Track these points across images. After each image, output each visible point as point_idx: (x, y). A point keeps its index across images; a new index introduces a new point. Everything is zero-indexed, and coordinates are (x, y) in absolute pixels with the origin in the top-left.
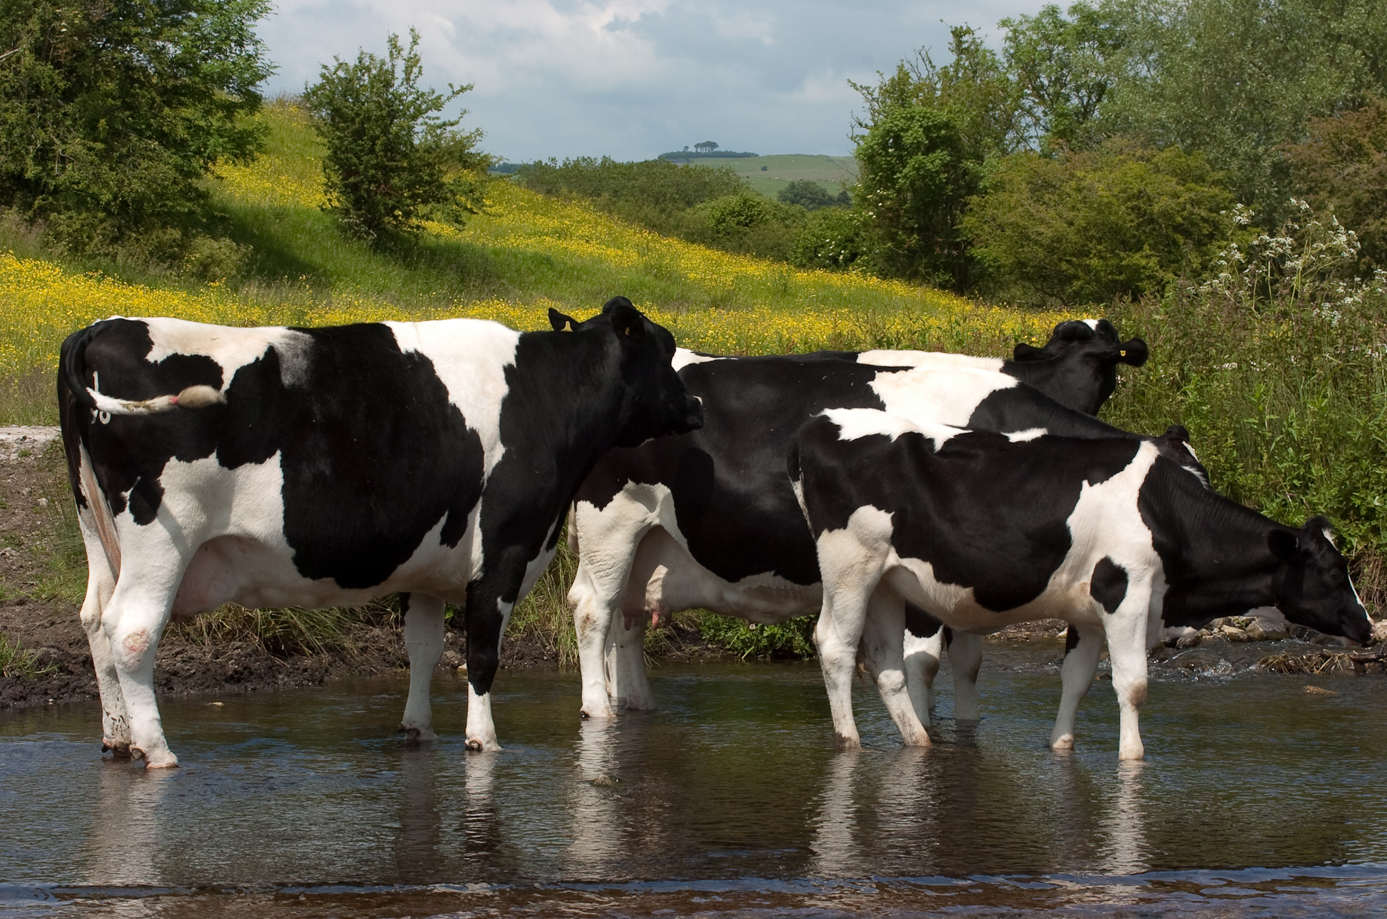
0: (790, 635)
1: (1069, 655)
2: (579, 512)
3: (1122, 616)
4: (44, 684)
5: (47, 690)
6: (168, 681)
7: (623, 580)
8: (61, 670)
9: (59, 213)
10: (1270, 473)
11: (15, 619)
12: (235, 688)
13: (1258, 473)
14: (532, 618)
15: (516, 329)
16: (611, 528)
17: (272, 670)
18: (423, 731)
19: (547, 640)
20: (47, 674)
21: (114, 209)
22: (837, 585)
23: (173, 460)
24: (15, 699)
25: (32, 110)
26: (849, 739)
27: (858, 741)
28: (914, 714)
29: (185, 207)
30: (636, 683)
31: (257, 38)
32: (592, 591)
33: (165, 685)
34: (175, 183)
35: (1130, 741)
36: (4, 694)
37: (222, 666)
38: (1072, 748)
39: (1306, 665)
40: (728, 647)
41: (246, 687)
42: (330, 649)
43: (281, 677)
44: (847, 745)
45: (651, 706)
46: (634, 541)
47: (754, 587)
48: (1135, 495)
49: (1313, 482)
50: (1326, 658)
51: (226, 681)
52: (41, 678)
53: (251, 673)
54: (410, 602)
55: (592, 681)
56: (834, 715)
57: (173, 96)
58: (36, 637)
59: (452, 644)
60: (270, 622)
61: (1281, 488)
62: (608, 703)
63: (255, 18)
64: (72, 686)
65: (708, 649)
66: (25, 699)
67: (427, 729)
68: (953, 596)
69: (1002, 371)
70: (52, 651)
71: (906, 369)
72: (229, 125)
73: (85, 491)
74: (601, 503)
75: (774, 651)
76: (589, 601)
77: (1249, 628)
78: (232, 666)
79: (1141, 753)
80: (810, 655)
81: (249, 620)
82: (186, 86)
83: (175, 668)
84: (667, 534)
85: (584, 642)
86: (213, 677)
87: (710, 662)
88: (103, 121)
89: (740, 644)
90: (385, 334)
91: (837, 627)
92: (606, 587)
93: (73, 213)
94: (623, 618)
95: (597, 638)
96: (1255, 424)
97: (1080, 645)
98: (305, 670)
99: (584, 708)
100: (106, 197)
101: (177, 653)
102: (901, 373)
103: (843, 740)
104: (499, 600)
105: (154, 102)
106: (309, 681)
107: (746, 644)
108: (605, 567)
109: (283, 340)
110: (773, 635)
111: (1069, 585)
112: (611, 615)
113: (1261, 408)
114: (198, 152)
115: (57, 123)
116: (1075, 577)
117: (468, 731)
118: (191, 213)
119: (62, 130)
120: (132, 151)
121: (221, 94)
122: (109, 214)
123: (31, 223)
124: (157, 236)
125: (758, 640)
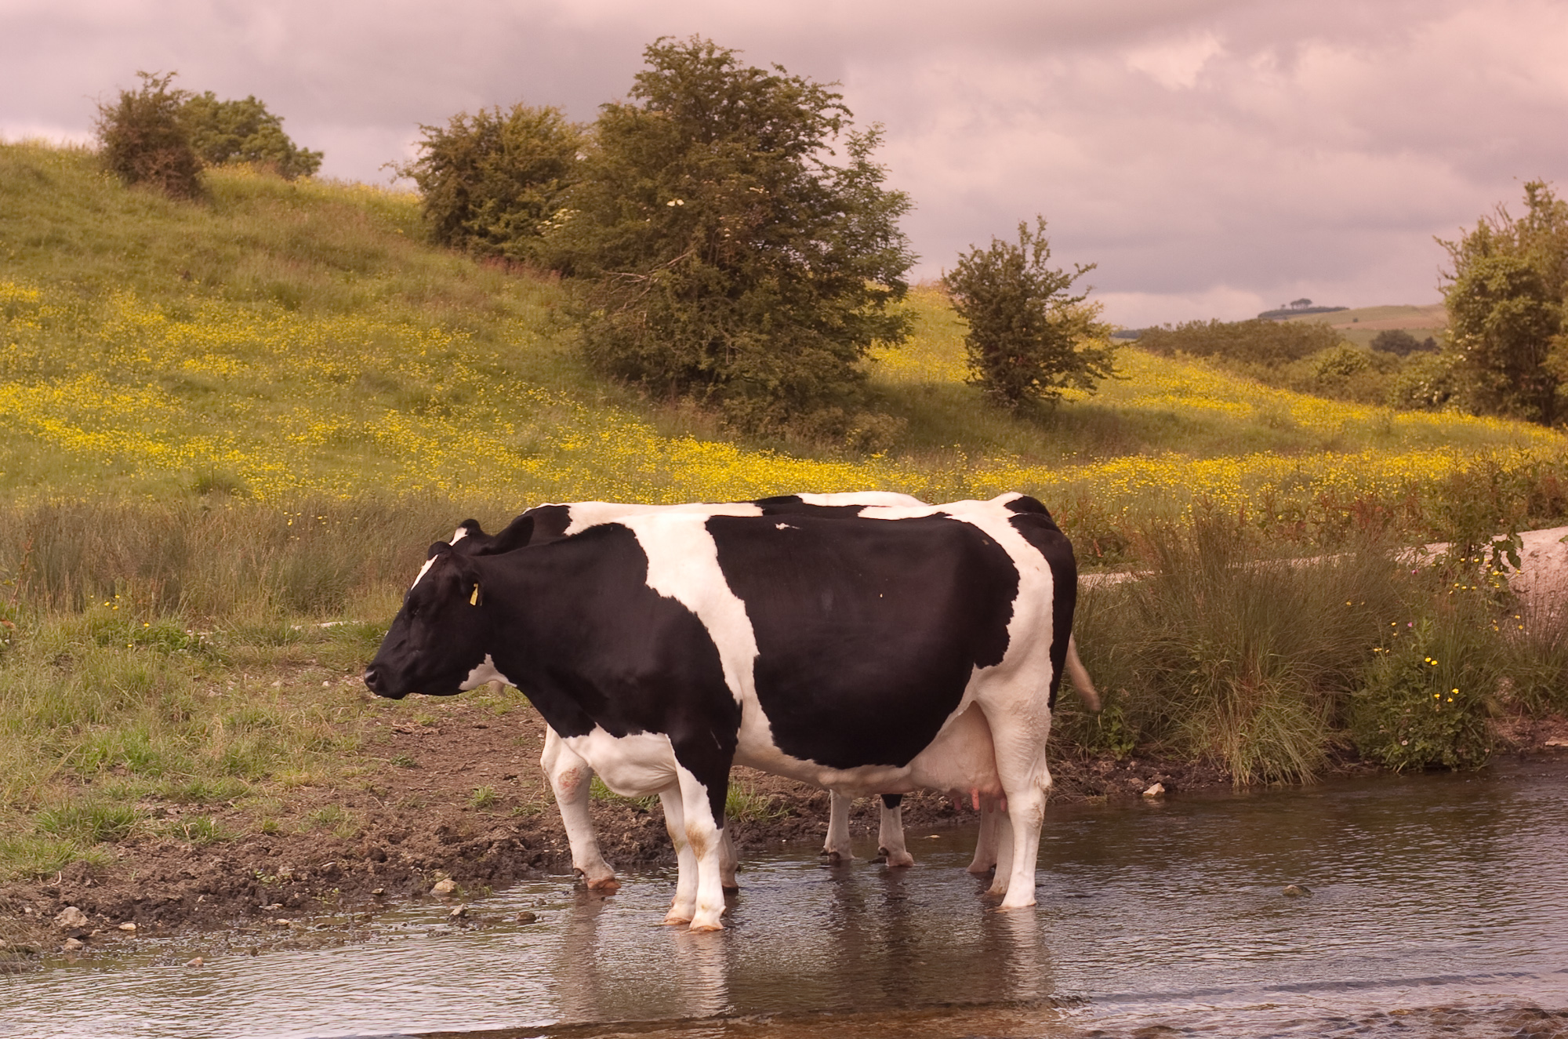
0: (1439, 749)
4: (776, 828)
5: (780, 831)
8: (791, 813)
12: (946, 821)
14: (1206, 745)
20: (778, 818)
25: (703, 309)
29: (844, 388)
31: (899, 232)
34: (834, 366)
36: (743, 838)
40: (1383, 762)
52: (773, 821)
57: (829, 288)
58: (765, 785)
59: (1135, 772)
63: (898, 215)
64: (802, 827)
65: (1365, 765)
70: (782, 796)
72: (880, 313)
75: (1426, 763)
80: (1458, 766)
82: (838, 279)
87: (1369, 777)
88: (767, 315)
89: (1395, 759)
93: (745, 398)
100: (773, 383)
105: (810, 292)
107: (1399, 759)
110: (1424, 749)
114: (854, 338)
115: (725, 319)
119: (731, 324)
120: (795, 340)
121: (872, 285)
122: (777, 397)
123: (706, 408)
124: (821, 414)
125: (1410, 755)
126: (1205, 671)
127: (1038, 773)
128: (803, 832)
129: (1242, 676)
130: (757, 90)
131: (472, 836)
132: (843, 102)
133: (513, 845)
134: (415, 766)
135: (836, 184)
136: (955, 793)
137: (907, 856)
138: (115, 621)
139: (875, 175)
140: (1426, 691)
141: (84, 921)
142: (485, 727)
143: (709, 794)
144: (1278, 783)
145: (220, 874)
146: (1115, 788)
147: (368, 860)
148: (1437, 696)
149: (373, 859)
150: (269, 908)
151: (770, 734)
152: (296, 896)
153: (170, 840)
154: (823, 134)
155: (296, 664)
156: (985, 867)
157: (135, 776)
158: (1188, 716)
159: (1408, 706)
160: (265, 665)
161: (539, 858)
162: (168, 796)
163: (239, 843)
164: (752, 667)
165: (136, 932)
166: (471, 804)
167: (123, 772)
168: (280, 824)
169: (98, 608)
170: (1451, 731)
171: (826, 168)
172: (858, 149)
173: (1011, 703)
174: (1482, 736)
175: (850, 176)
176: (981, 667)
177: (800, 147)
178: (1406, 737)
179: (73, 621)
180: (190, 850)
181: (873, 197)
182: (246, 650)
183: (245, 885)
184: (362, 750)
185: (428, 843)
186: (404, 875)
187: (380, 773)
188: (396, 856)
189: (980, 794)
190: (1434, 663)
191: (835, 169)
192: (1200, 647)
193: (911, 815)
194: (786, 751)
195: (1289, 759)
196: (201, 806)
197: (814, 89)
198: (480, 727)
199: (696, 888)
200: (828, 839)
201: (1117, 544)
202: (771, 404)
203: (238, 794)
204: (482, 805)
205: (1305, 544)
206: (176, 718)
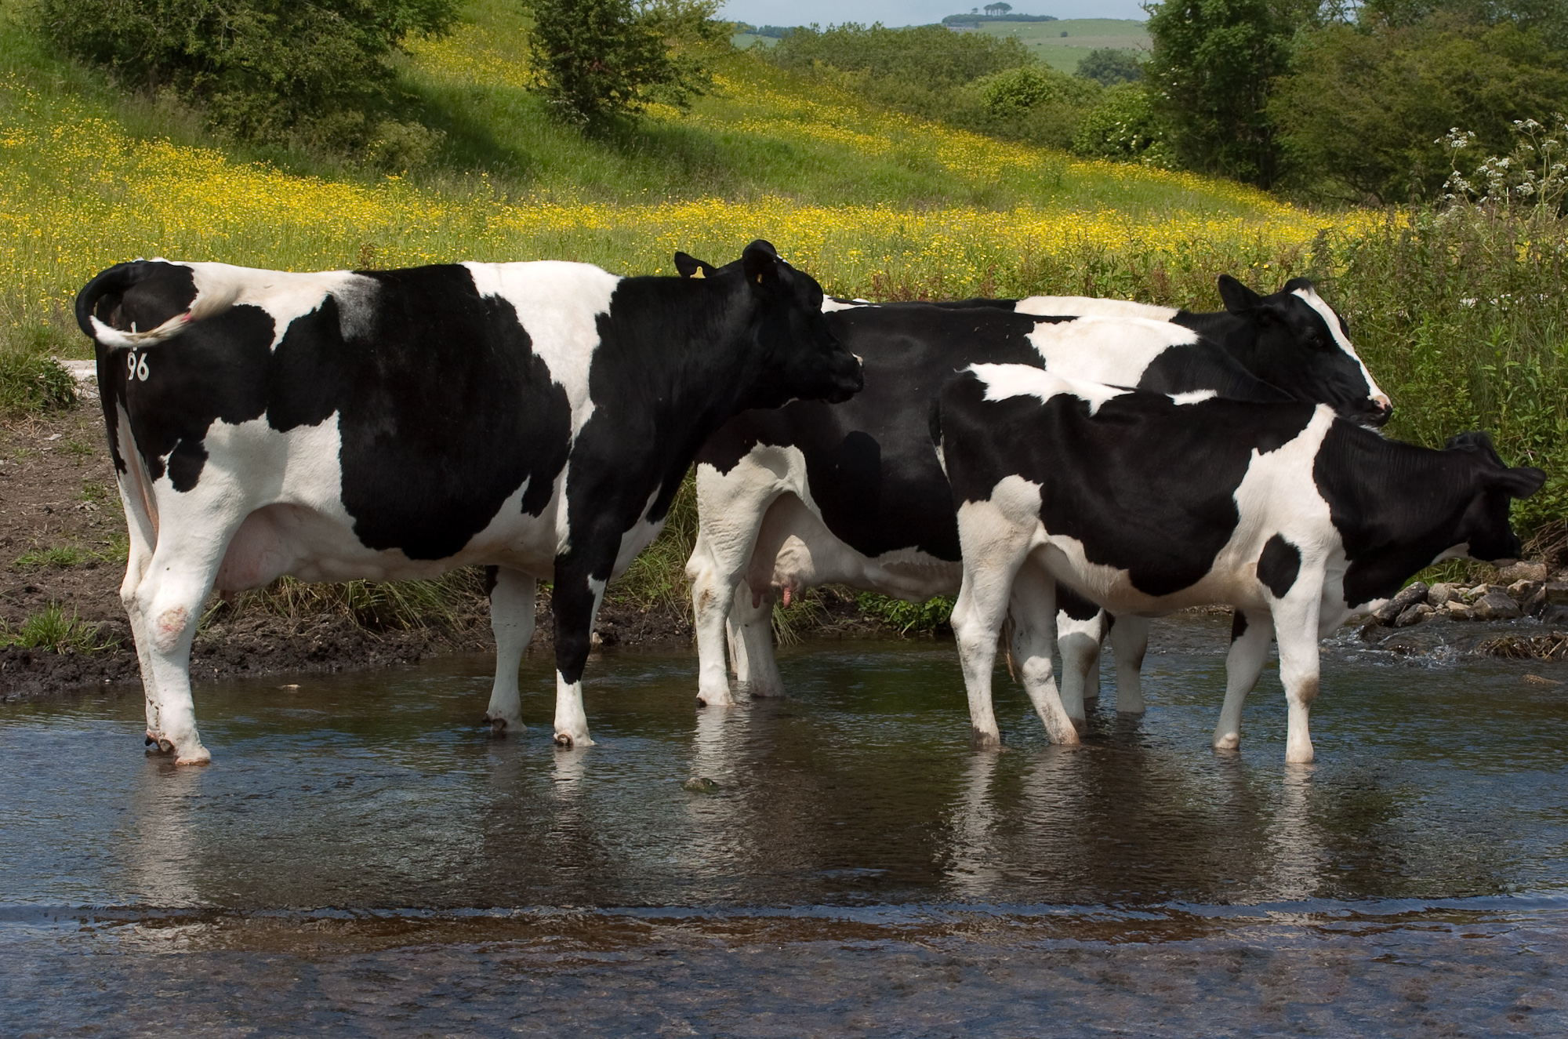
1: (1235, 644)
2: (699, 477)
3: (1291, 602)
4: (101, 663)
5: (103, 669)
6: (243, 658)
7: (747, 553)
8: (123, 645)
9: (224, 93)
10: (1509, 428)
11: (84, 583)
12: (318, 667)
13: (1496, 426)
14: (665, 586)
15: (613, 274)
16: (734, 495)
17: (361, 647)
18: (510, 722)
19: (681, 611)
20: (106, 651)
21: (288, 90)
22: (978, 562)
23: (218, 421)
24: (66, 680)
26: (987, 735)
27: (998, 737)
28: (1062, 709)
29: (369, 87)
30: (762, 666)
32: (712, 564)
33: (239, 663)
34: (357, 59)
35: (1298, 742)
37: (307, 641)
38: (1237, 749)
39: (1534, 648)
40: (887, 620)
41: (331, 666)
42: (430, 622)
43: (372, 653)
44: (985, 741)
45: (778, 692)
46: (760, 510)
47: (896, 563)
48: (1311, 464)
49: (1558, 438)
50: (1556, 641)
51: (309, 658)
52: (98, 655)
53: (337, 650)
54: (498, 578)
55: (710, 664)
56: (972, 708)
60: (364, 592)
61: (1522, 444)
62: (727, 690)
65: (864, 622)
66: (76, 678)
67: (515, 719)
68: (1107, 578)
69: (1174, 320)
70: (114, 624)
71: (1069, 319)
73: (123, 456)
74: (724, 467)
75: (938, 625)
76: (709, 575)
77: (1475, 605)
78: (316, 643)
79: (1311, 757)
81: (340, 589)
83: (252, 644)
84: (801, 502)
85: (703, 621)
86: (292, 654)
87: (867, 638)
89: (900, 618)
90: (463, 277)
91: (978, 609)
92: (728, 560)
93: (241, 94)
94: (749, 592)
95: (717, 616)
96: (1494, 371)
97: (1248, 632)
98: (400, 647)
99: (700, 695)
101: (258, 627)
102: (1063, 324)
103: (981, 736)
104: (590, 577)
106: (403, 659)
107: (906, 618)
108: (727, 538)
109: (345, 287)
110: (936, 608)
111: (1236, 566)
112: (733, 592)
113: (1498, 353)
114: (384, 25)
116: (1243, 558)
117: (557, 723)
118: (376, 94)
120: (309, 23)
122: (282, 95)
123: (191, 104)
124: (336, 120)
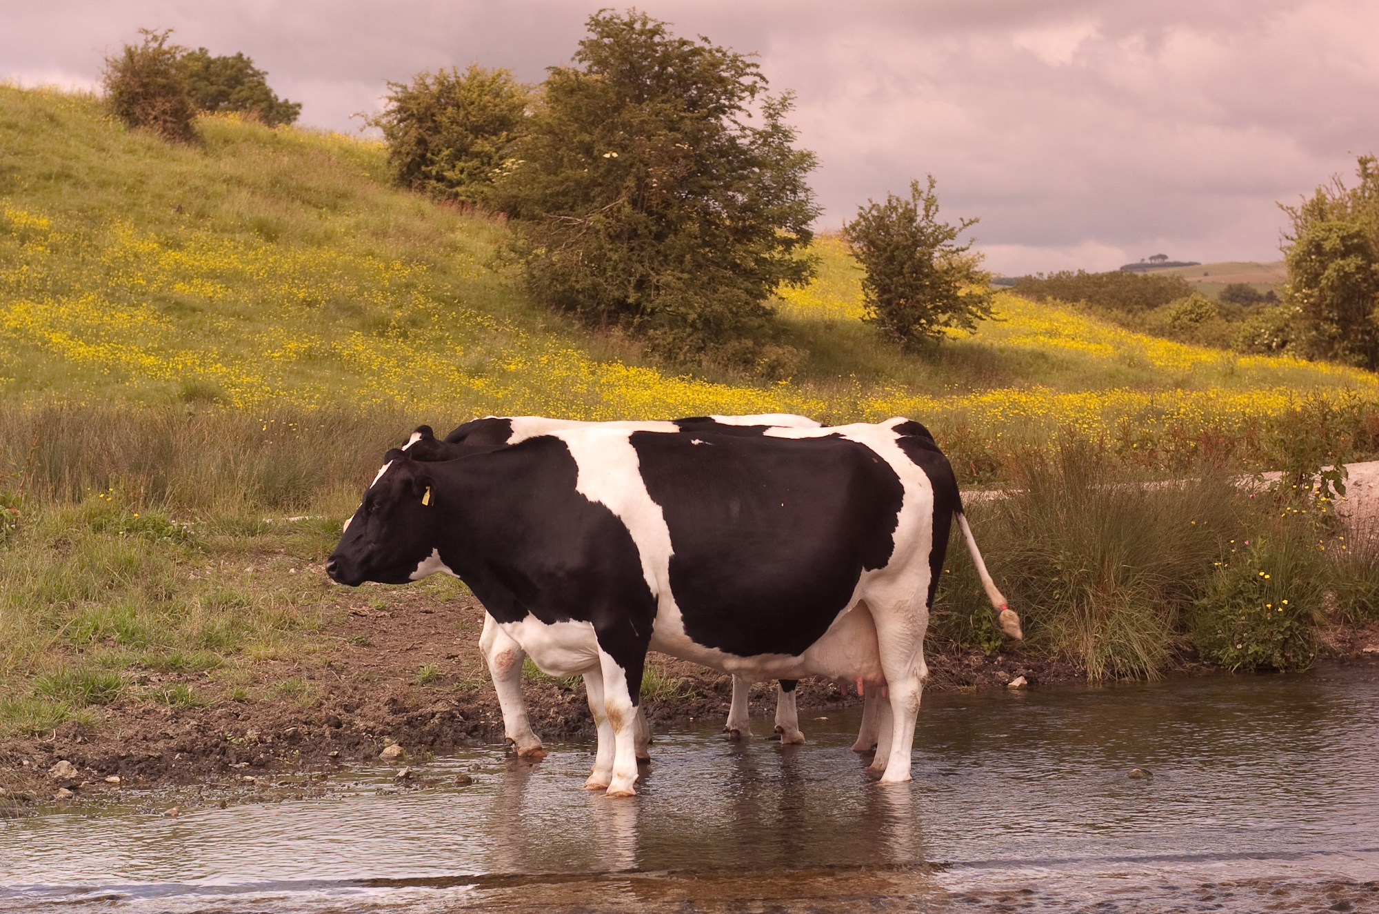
0: (1269, 652)
5: (688, 710)
8: (698, 694)
12: (834, 704)
14: (1064, 644)
20: (687, 698)
21: (699, 325)
25: (632, 249)
31: (806, 186)
34: (746, 303)
36: (655, 716)
40: (1220, 663)
52: (682, 701)
57: (744, 234)
58: (676, 669)
59: (1002, 666)
63: (805, 171)
64: (707, 707)
65: (1203, 665)
70: (690, 679)
72: (787, 257)
75: (1257, 665)
80: (1286, 668)
82: (751, 226)
87: (1206, 676)
88: (688, 256)
89: (1230, 661)
93: (667, 329)
100: (692, 316)
105: (727, 238)
107: (1234, 660)
110: (1256, 652)
114: (764, 279)
115: (651, 259)
118: (761, 326)
119: (656, 264)
120: (712, 279)
121: (781, 232)
122: (695, 329)
123: (632, 337)
124: (733, 345)
125: (1244, 657)
126: (1066, 579)
127: (916, 665)
128: (709, 711)
129: (1097, 584)
130: (684, 58)
131: (417, 707)
132: (760, 71)
133: (453, 716)
134: (369, 645)
135: (752, 143)
136: (841, 679)
137: (799, 734)
138: (109, 511)
139: (787, 135)
140: (1259, 601)
141: (74, 773)
142: (431, 612)
143: (626, 676)
144: (1126, 678)
145: (195, 735)
146: (983, 680)
147: (325, 726)
148: (1269, 606)
149: (330, 726)
150: (237, 766)
151: (682, 624)
152: (262, 756)
153: (151, 705)
154: (741, 99)
155: (267, 553)
156: (867, 747)
157: (123, 648)
158: (1049, 618)
159: (1243, 614)
160: (237, 553)
161: (476, 728)
162: (151, 666)
163: (213, 708)
164: (667, 565)
165: (120, 784)
166: (418, 679)
167: (112, 643)
168: (249, 692)
169: (94, 500)
170: (1280, 637)
171: (743, 129)
172: (772, 112)
173: (894, 602)
174: (1308, 642)
175: (765, 136)
176: (868, 569)
177: (721, 110)
178: (1241, 641)
179: (71, 510)
180: (169, 713)
181: (784, 156)
182: (223, 539)
183: (216, 745)
184: (322, 630)
185: (380, 713)
186: (356, 740)
187: (338, 650)
188: (350, 724)
189: (864, 682)
190: (1267, 577)
191: (751, 129)
192: (1061, 557)
193: (804, 699)
194: (696, 640)
195: (1137, 658)
196: (180, 675)
197: (735, 59)
198: (427, 612)
199: (613, 758)
200: (730, 719)
201: (991, 465)
202: (689, 335)
203: (213, 665)
204: (427, 681)
205: (1156, 469)
206: (159, 597)
